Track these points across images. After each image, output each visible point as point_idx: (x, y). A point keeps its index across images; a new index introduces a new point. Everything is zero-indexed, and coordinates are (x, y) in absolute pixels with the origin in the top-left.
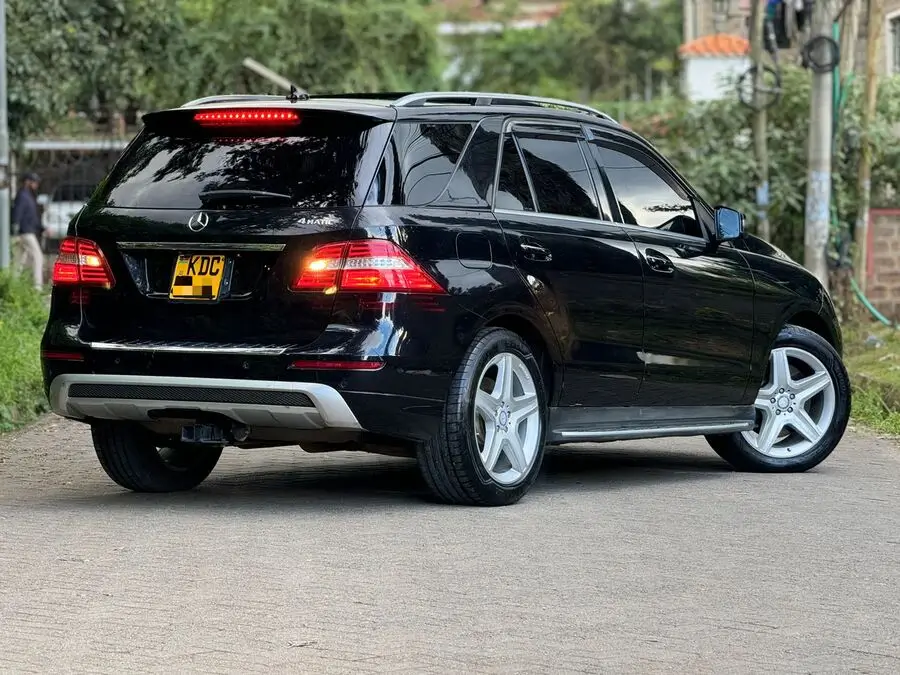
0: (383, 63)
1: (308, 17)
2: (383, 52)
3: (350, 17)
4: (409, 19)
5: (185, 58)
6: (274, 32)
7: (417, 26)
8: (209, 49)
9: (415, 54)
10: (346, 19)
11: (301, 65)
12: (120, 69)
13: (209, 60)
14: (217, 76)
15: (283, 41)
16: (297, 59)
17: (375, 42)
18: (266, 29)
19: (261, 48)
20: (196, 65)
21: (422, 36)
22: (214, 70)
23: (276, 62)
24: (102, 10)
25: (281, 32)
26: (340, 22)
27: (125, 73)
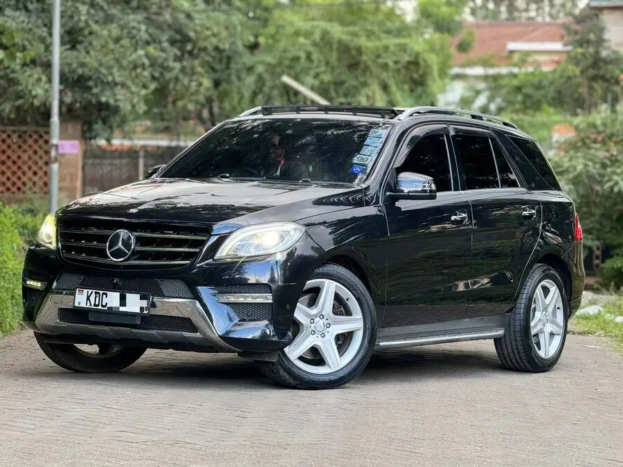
0: (391, 82)
1: (335, 46)
2: (391, 74)
3: (366, 48)
4: (412, 49)
5: (243, 75)
6: (309, 57)
7: (418, 54)
8: (260, 69)
9: (415, 76)
10: (363, 50)
11: (329, 82)
12: (191, 81)
13: (260, 78)
14: (266, 89)
15: (315, 64)
16: (326, 78)
17: (385, 67)
18: (303, 55)
19: (298, 68)
20: (250, 80)
21: (422, 63)
22: (263, 85)
23: (309, 80)
24: (178, 37)
25: (315, 57)
26: (359, 50)
27: (194, 84)
